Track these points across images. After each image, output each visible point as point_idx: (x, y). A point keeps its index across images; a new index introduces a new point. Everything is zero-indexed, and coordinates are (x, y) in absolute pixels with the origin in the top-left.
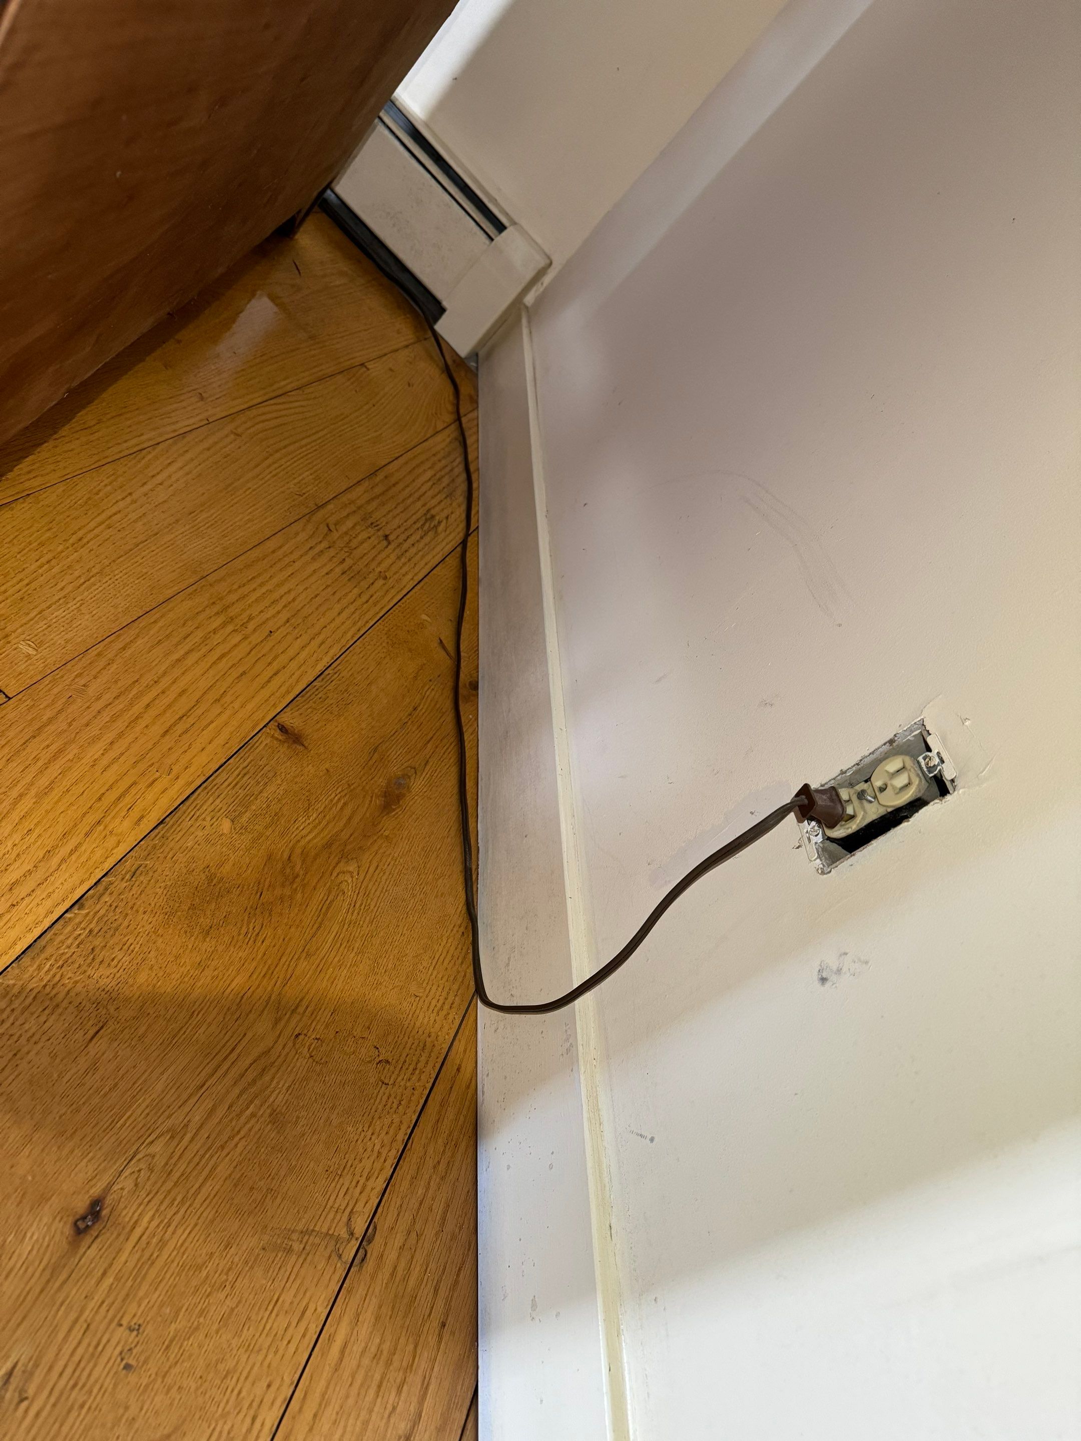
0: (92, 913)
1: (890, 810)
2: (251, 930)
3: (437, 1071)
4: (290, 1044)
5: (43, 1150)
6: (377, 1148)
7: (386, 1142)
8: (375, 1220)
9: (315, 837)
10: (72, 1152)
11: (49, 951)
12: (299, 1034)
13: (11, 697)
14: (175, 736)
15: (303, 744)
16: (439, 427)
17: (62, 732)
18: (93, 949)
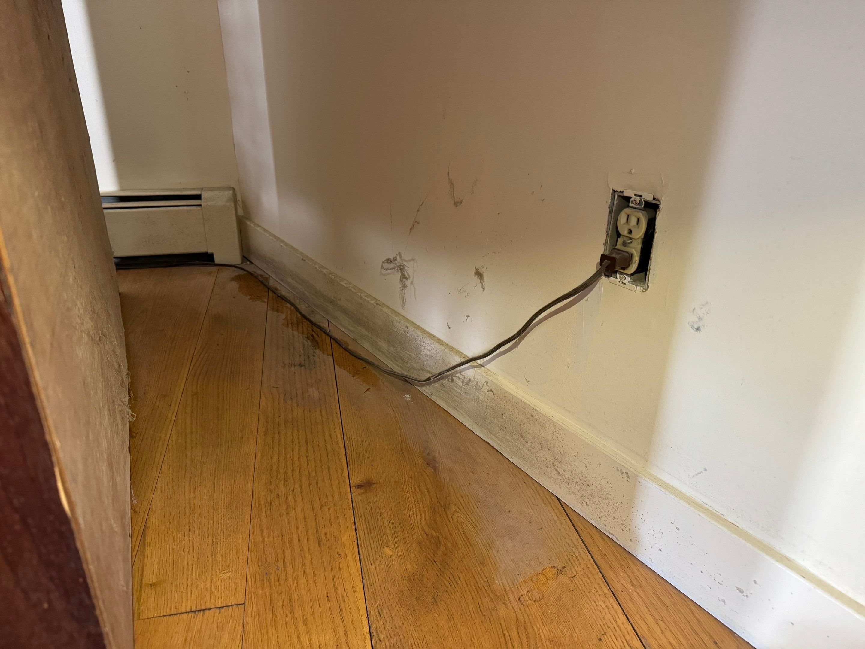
1: (643, 237)
2: (449, 580)
4: (521, 606)
6: (604, 606)
7: (603, 599)
8: (639, 634)
9: (425, 515)
13: (244, 602)
14: (324, 540)
15: (374, 483)
16: (266, 300)
17: (281, 591)
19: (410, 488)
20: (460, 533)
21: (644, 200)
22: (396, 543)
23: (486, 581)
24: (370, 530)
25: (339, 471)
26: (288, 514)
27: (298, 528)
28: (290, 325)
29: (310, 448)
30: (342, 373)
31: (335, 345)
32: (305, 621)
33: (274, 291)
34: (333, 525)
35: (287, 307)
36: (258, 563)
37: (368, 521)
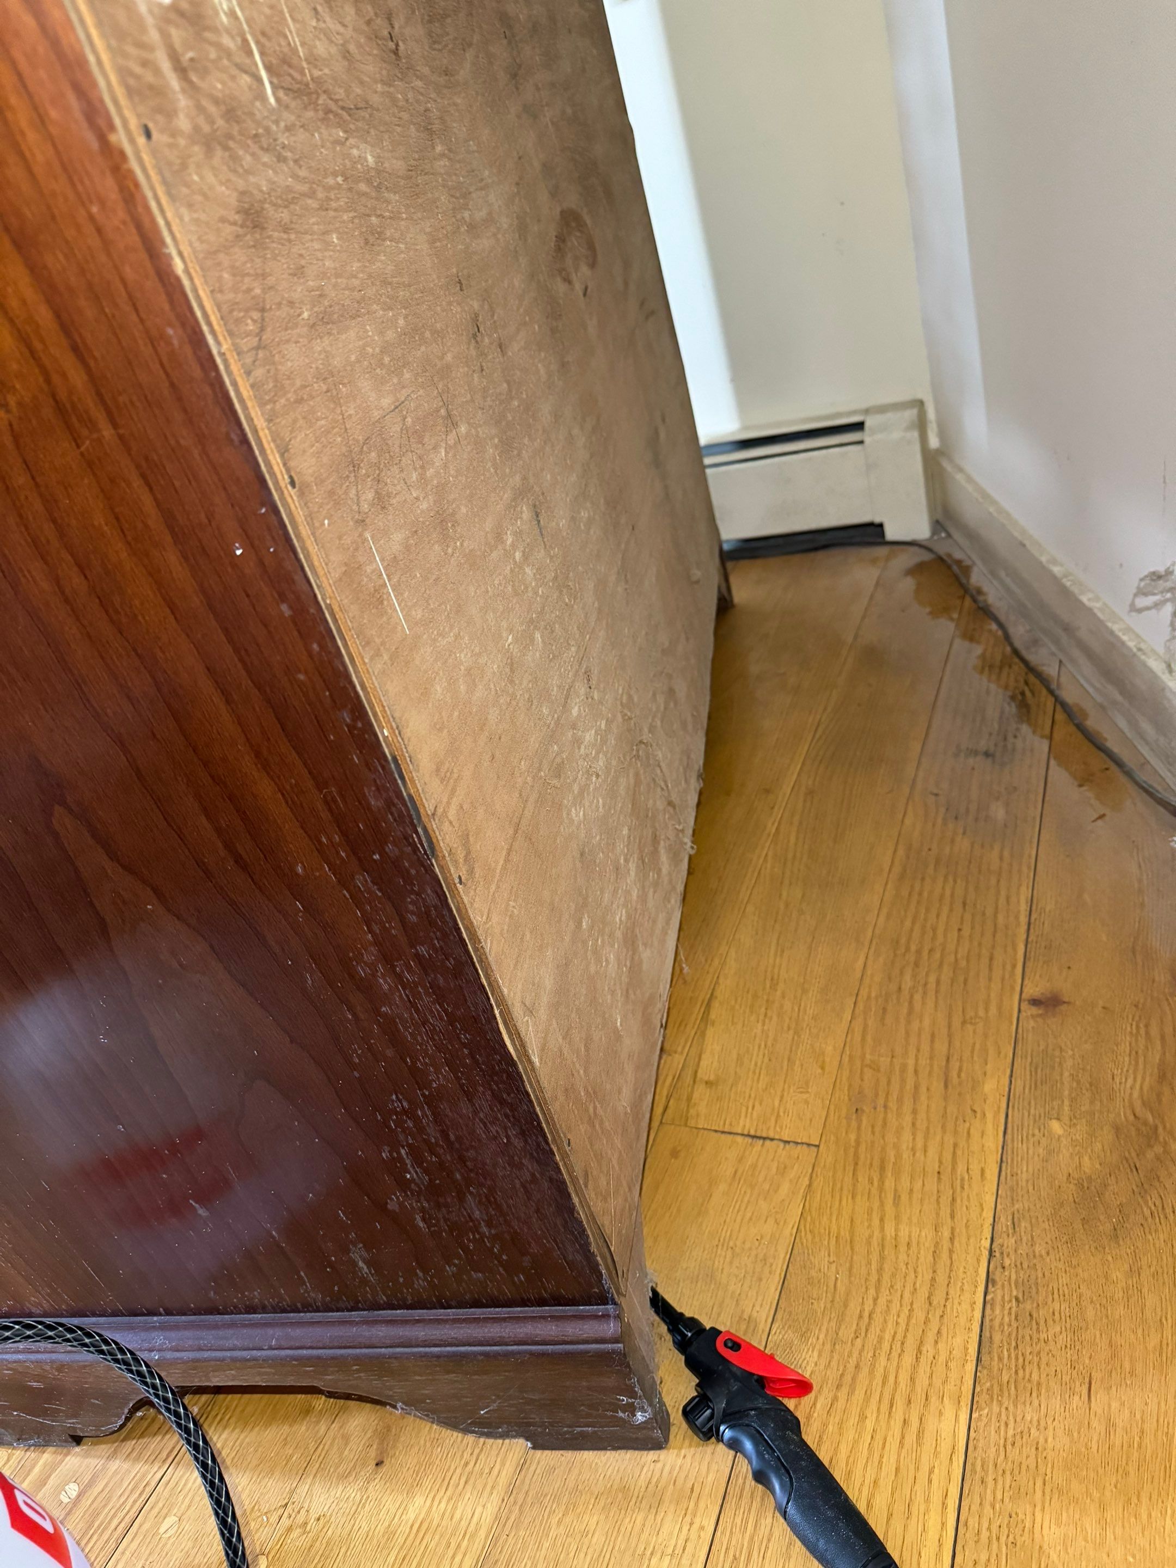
0: (1006, 1284)
2: (1153, 1208)
5: (1123, 1526)
13: (817, 1143)
14: (955, 1080)
15: (1064, 1002)
16: (955, 616)
17: (873, 1142)
18: (1031, 1315)
19: (1129, 1026)
22: (1075, 1117)
24: (1036, 1083)
25: (1008, 967)
26: (909, 1022)
27: (918, 1050)
28: (987, 669)
29: (968, 916)
30: (1059, 775)
31: (1060, 716)
32: (897, 1198)
33: (975, 595)
34: (975, 1058)
35: (990, 631)
36: (849, 1090)
37: (1036, 1069)
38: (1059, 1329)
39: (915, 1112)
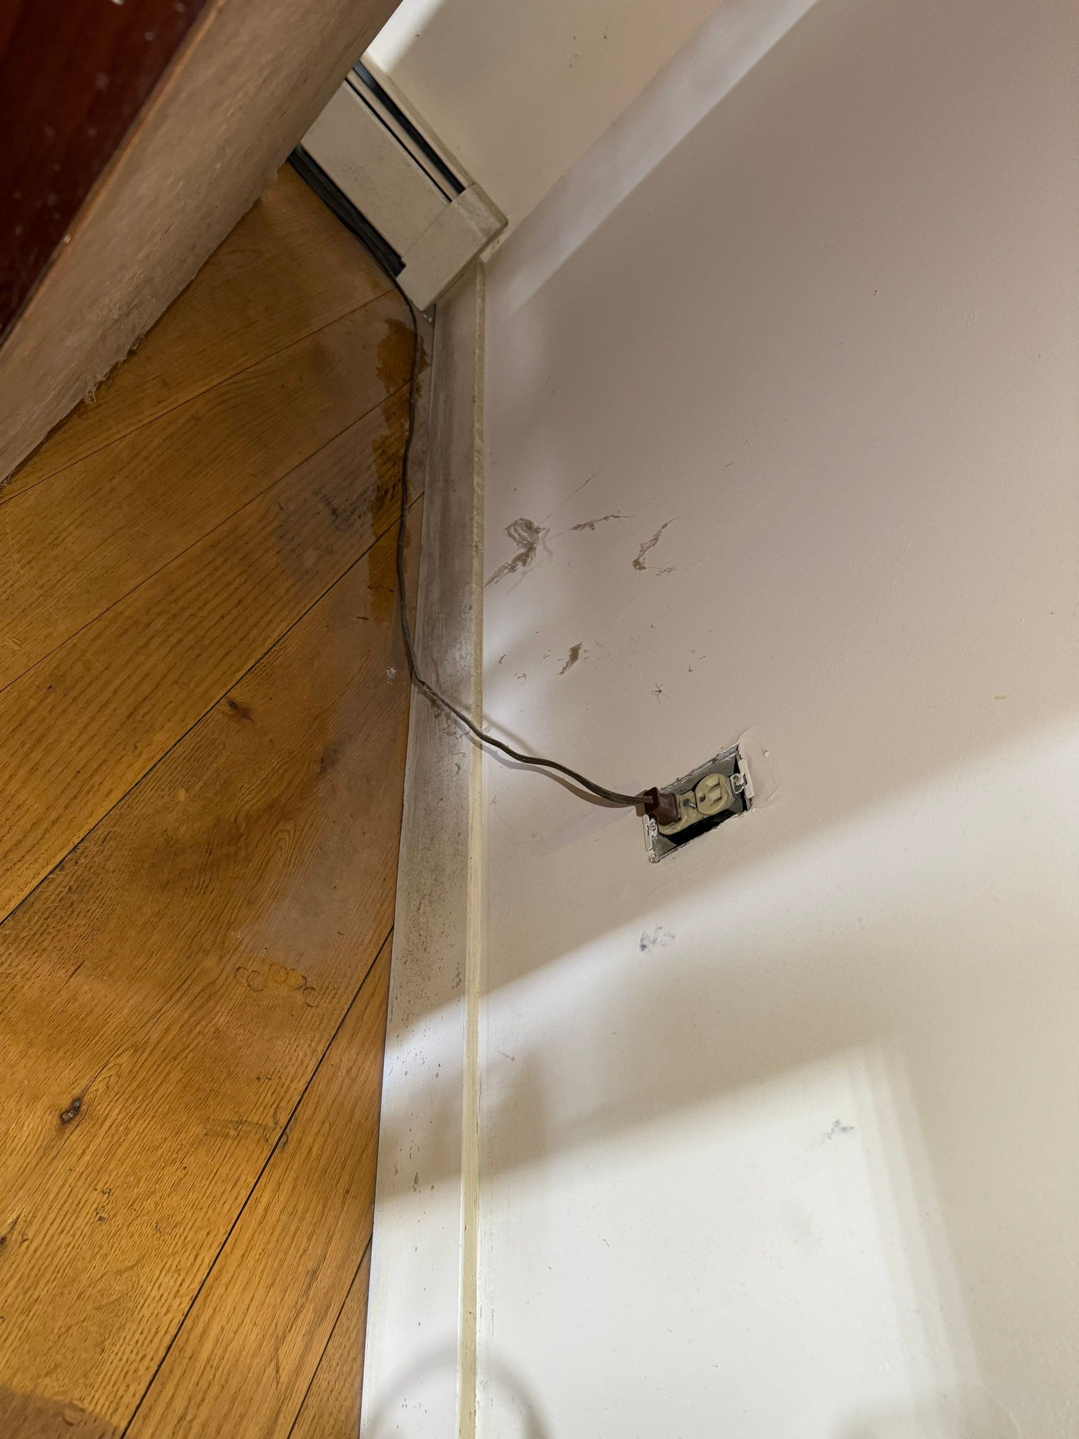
0: (70, 874)
1: (705, 817)
2: (201, 883)
3: (354, 994)
4: (232, 976)
5: (36, 1062)
6: (300, 1058)
7: (308, 1052)
8: (297, 1113)
9: (257, 802)
10: (58, 1062)
11: (37, 906)
12: (240, 968)
14: (139, 717)
15: (250, 719)
16: (392, 390)
17: (45, 718)
18: (72, 904)
19: (276, 762)
20: (265, 854)
21: (743, 790)
22: (199, 796)
23: (232, 921)
24: (191, 757)
25: (234, 668)
26: (137, 654)
27: (129, 678)
28: (380, 451)
29: (235, 612)
30: (364, 568)
31: (395, 530)
32: (34, 769)
33: (414, 389)
34: (165, 712)
35: (402, 425)
36: (55, 668)
37: (199, 748)
38: (85, 923)
39: (93, 719)
